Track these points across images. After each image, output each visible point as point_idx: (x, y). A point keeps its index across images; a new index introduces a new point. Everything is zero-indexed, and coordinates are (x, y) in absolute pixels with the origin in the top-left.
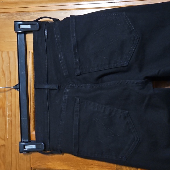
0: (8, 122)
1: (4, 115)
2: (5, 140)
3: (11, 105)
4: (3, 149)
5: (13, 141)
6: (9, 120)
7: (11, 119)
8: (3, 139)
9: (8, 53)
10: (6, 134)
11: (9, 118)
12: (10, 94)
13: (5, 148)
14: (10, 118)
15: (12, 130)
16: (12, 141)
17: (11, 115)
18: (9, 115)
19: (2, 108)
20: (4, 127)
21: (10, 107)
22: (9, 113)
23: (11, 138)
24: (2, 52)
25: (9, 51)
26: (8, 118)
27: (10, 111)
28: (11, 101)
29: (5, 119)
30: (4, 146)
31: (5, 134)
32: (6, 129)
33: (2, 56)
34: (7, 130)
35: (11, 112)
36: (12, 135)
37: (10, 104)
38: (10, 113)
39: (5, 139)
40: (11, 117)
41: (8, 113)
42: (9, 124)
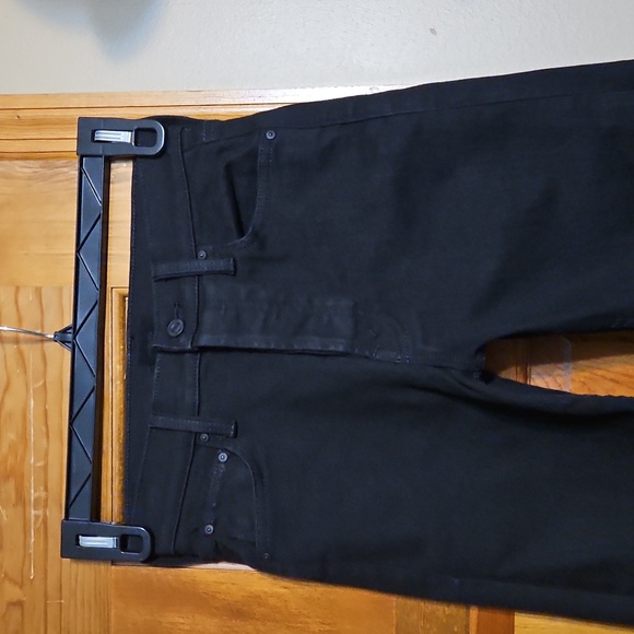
0: (35, 523)
1: (21, 500)
2: (21, 587)
3: (45, 468)
4: (16, 613)
5: (52, 590)
6: (37, 517)
7: (45, 515)
8: (16, 583)
9: (38, 291)
10: (27, 563)
11: (37, 512)
12: (44, 429)
13: (23, 614)
14: (40, 512)
15: (46, 550)
16: (46, 587)
17: (46, 500)
18: (37, 500)
19: (15, 475)
20: (22, 540)
21: (42, 475)
22: (37, 494)
23: (46, 578)
24: (18, 288)
25: (39, 285)
26: (33, 512)
27: (42, 488)
28: (46, 455)
29: (25, 512)
30: (19, 604)
31: (23, 564)
32: (26, 546)
33: (16, 302)
34: (31, 551)
35: (46, 489)
36: (49, 569)
37: (41, 464)
38: (43, 494)
39: (22, 582)
40: (46, 506)
41: (33, 494)
42: (36, 531)
